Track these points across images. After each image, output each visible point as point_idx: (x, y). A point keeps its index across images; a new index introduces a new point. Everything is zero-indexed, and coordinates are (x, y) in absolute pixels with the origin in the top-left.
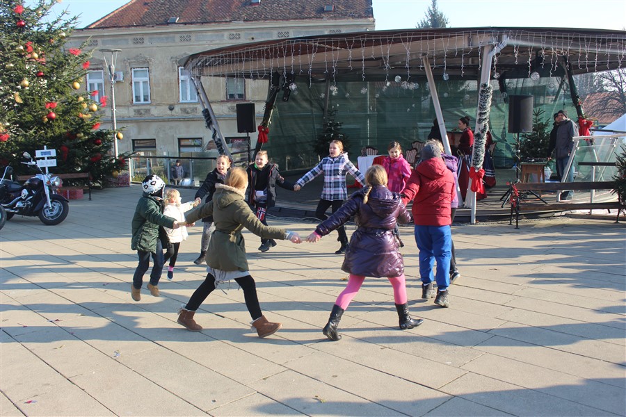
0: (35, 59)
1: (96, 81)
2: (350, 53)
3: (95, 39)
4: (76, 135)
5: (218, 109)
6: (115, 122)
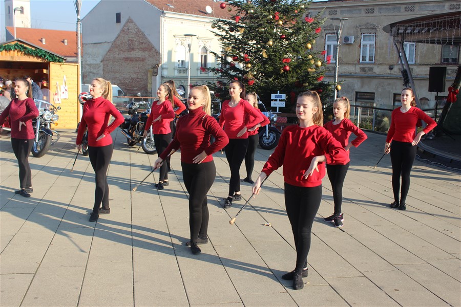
0: (280, 25)
1: (332, 43)
4: (302, 84)
6: (337, 76)
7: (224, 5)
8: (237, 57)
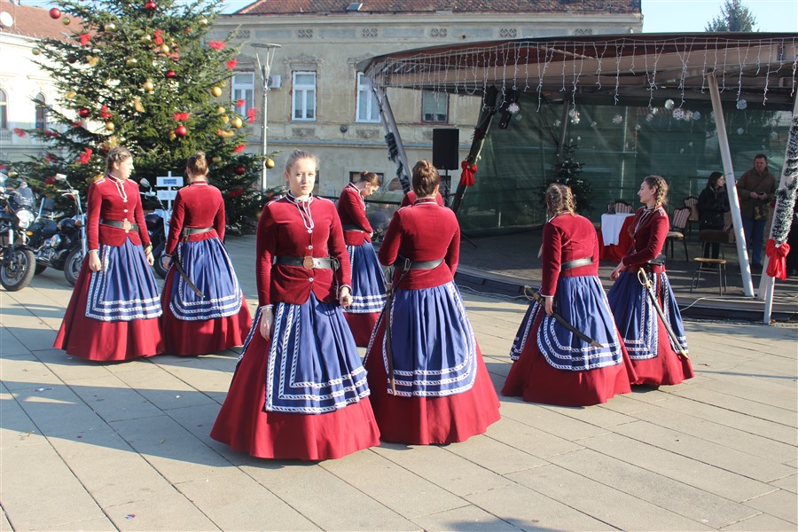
0: (164, 53)
1: (244, 87)
2: (600, 64)
3: (247, 29)
4: (212, 158)
5: (407, 135)
6: (265, 144)
7: (57, 12)
8: (88, 109)
